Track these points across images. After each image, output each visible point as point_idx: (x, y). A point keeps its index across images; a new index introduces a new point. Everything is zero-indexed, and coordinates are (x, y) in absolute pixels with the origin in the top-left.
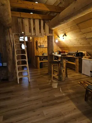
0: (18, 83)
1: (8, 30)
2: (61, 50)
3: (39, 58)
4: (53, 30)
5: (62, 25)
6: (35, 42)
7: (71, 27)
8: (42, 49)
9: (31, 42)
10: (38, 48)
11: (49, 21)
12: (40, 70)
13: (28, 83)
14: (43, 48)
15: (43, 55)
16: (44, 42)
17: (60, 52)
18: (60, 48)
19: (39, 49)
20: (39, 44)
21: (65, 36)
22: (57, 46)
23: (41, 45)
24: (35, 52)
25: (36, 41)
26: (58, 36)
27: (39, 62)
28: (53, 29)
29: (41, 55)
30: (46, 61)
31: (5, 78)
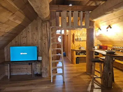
0: (52, 82)
1: (45, 23)
2: (101, 45)
3: (75, 52)
4: (94, 22)
5: (109, 14)
6: (71, 35)
7: (120, 17)
8: (78, 42)
9: (67, 35)
10: (75, 41)
11: (90, 12)
12: (76, 66)
13: (62, 84)
14: (80, 42)
15: (80, 49)
16: (82, 35)
17: (101, 46)
18: (101, 41)
19: (76, 43)
20: (76, 37)
21: (109, 28)
22: (97, 39)
23: (78, 38)
24: (71, 45)
25: (73, 34)
26: (99, 28)
27: (76, 56)
28: (95, 20)
29: (77, 49)
30: (83, 56)
31: (39, 73)
